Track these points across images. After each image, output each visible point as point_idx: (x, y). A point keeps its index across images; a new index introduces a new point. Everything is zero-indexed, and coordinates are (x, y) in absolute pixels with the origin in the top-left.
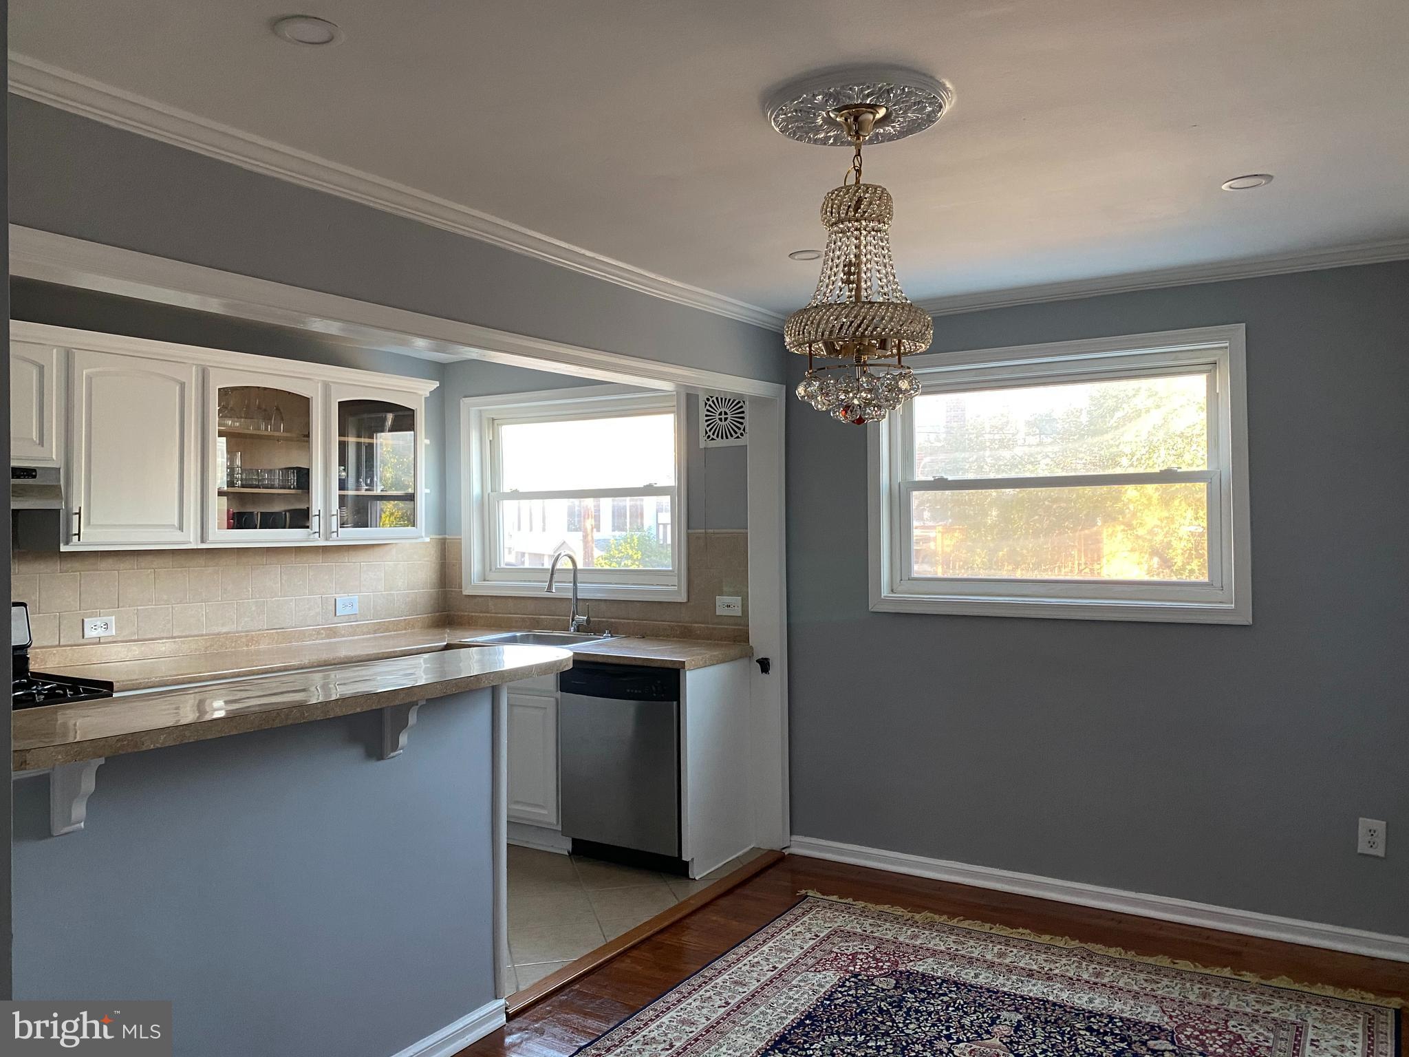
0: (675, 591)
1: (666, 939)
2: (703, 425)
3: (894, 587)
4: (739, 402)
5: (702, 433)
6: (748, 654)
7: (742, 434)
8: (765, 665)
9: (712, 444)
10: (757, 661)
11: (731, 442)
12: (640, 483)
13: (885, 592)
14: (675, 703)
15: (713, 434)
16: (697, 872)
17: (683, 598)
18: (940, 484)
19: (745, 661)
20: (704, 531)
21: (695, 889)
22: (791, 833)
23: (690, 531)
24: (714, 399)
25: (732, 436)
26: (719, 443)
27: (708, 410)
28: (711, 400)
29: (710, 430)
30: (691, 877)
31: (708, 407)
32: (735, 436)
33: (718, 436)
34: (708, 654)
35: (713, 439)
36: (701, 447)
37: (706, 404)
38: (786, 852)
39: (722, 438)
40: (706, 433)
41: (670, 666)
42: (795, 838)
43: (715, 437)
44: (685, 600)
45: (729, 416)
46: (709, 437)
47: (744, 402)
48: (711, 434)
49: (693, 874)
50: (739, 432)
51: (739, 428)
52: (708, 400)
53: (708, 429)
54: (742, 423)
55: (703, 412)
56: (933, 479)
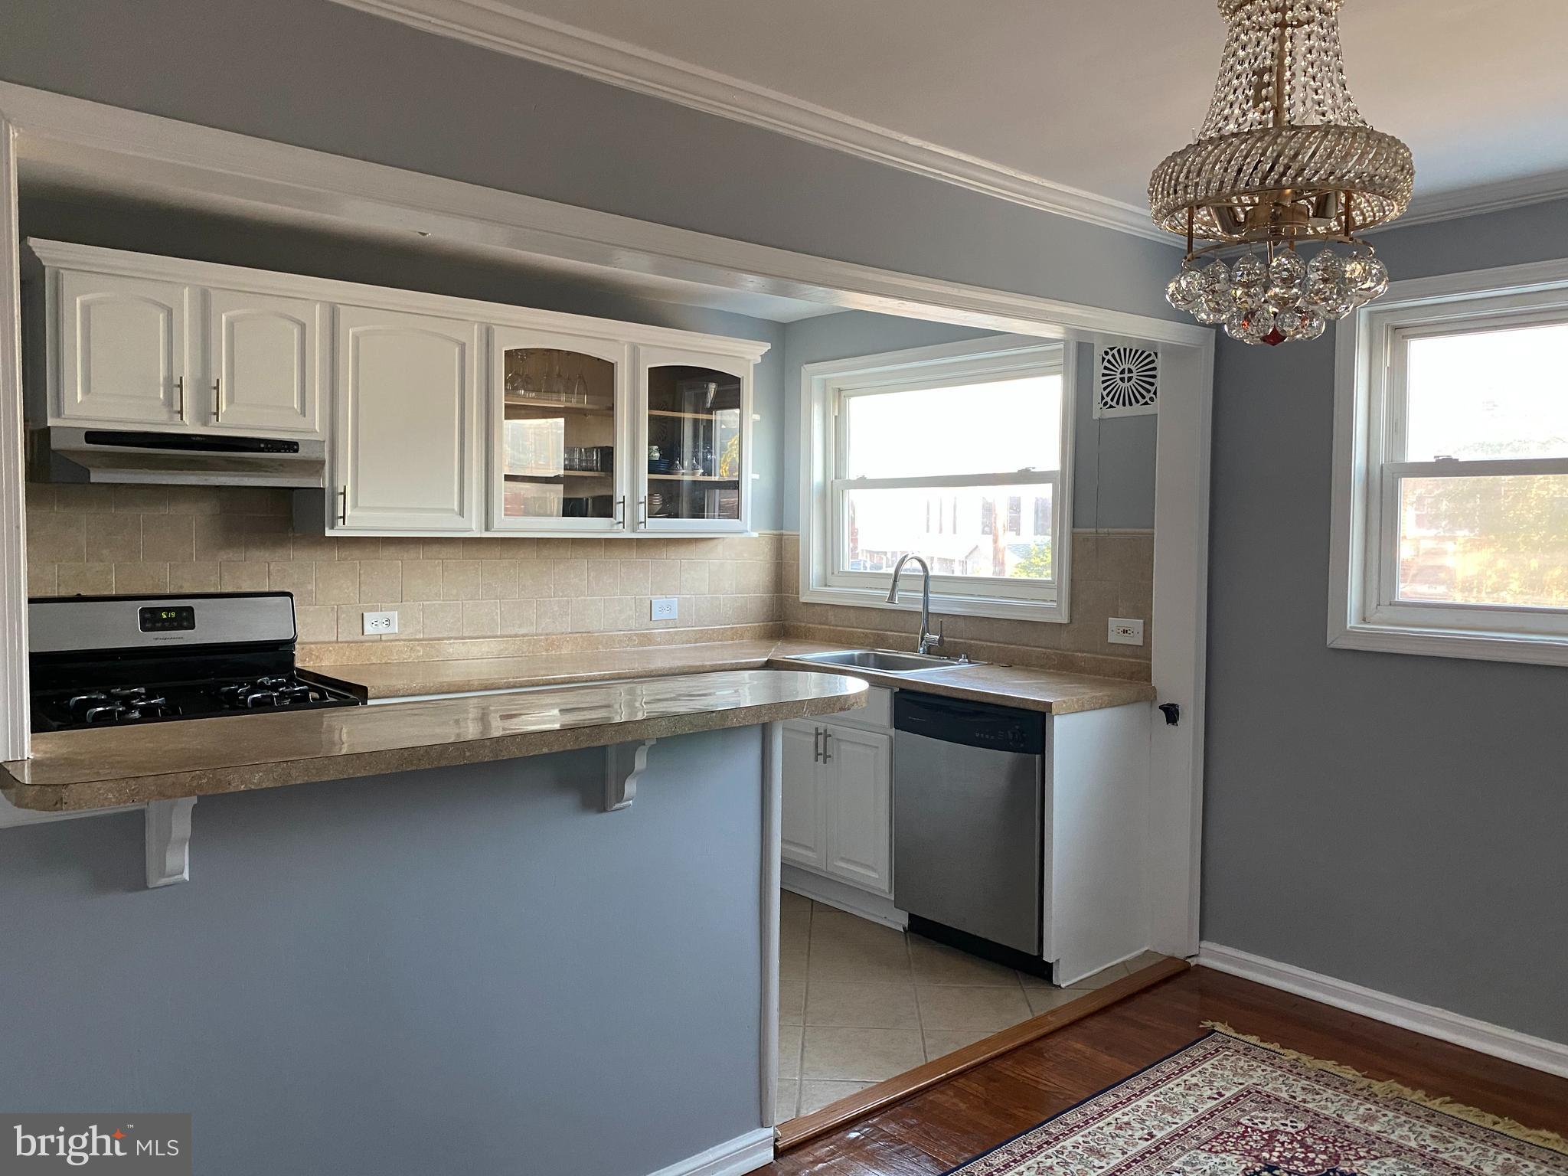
0: (1054, 608)
1: (1007, 1067)
2: (1098, 388)
3: (1367, 615)
4: (1149, 355)
5: (1097, 398)
6: (1148, 695)
7: (1152, 399)
8: (1171, 713)
9: (1109, 413)
10: (1161, 708)
11: (1137, 410)
12: (1014, 469)
13: (1352, 621)
14: (1038, 757)
15: (1112, 400)
16: (1064, 978)
17: (1064, 619)
18: (1446, 467)
19: (1144, 707)
20: (1094, 530)
21: (1060, 1000)
22: (1201, 939)
23: (1077, 530)
24: (1115, 351)
25: (1137, 401)
26: (1120, 411)
27: (1106, 368)
28: (1111, 353)
29: (1108, 395)
30: (1055, 982)
31: (1106, 364)
32: (1142, 401)
33: (1118, 403)
34: (1086, 693)
35: (1111, 407)
36: (1094, 418)
37: (1104, 359)
38: (1193, 962)
39: (1124, 404)
40: (1103, 398)
41: (1032, 708)
42: (1205, 944)
43: (1114, 404)
44: (1066, 621)
45: (1134, 375)
46: (1106, 404)
47: (1156, 354)
48: (1108, 399)
49: (1058, 980)
50: (1148, 396)
51: (1149, 391)
52: (1107, 353)
53: (1105, 393)
54: (1152, 384)
55: (1099, 369)
56: (1434, 460)
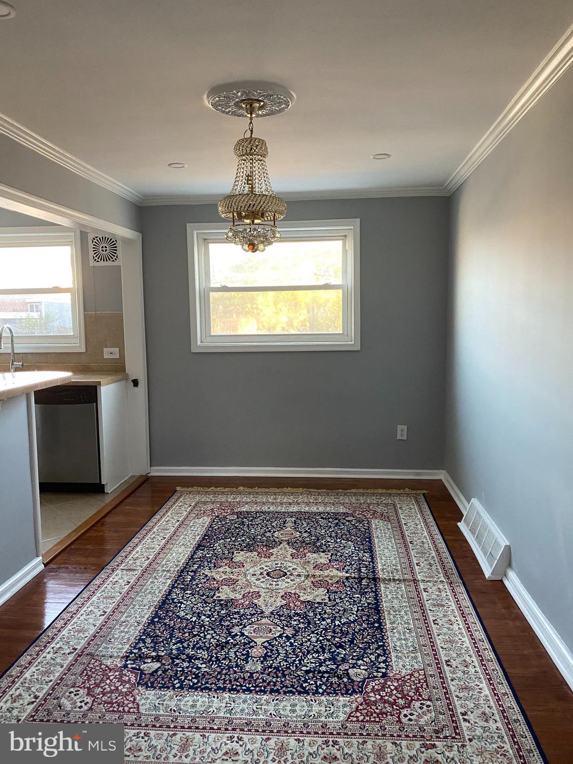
0: (79, 346)
2: (91, 253)
3: (202, 340)
4: (113, 241)
5: (91, 258)
6: (126, 378)
7: (116, 259)
8: (136, 383)
9: (97, 264)
10: (132, 381)
11: (109, 263)
12: (50, 286)
13: (199, 343)
14: (95, 404)
15: (98, 259)
16: (108, 490)
17: (84, 350)
18: (225, 289)
19: (123, 383)
20: (94, 313)
21: (108, 499)
22: (151, 466)
23: (85, 313)
24: (98, 238)
25: (110, 260)
26: (102, 263)
27: (94, 245)
28: (96, 239)
29: (96, 256)
30: (106, 492)
31: (94, 243)
32: (112, 260)
33: (101, 260)
34: (110, 378)
35: (98, 261)
36: (90, 265)
37: (93, 241)
38: (149, 475)
39: (104, 261)
40: (94, 258)
41: (91, 384)
42: (152, 468)
43: (99, 260)
44: (84, 351)
45: (108, 249)
46: (95, 260)
47: (116, 241)
48: (96, 258)
49: (107, 490)
50: (114, 258)
51: (114, 256)
52: (94, 239)
53: (95, 256)
54: (116, 253)
55: (91, 245)
56: (220, 286)
